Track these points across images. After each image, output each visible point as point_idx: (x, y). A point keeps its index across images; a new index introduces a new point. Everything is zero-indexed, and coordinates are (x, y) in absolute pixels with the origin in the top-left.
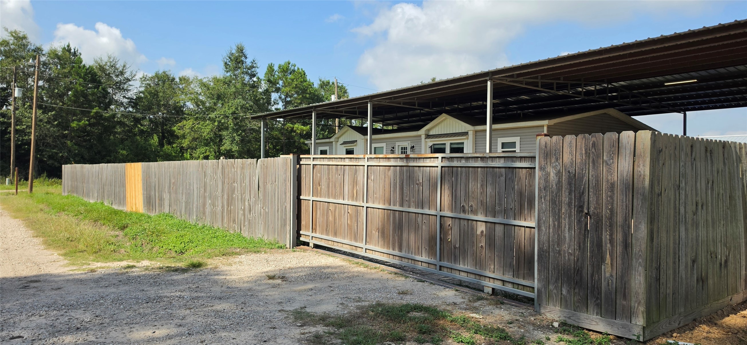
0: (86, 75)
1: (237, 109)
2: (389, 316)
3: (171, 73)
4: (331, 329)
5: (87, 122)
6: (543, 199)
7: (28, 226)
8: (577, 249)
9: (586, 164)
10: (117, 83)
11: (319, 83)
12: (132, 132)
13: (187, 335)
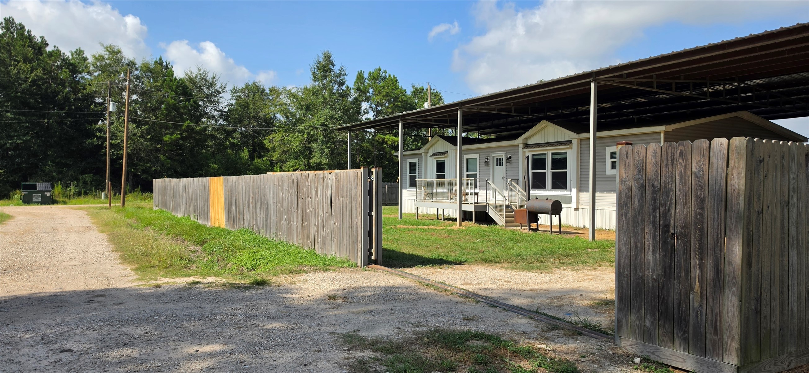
0: (177, 88)
1: (326, 120)
2: (445, 344)
3: (261, 83)
4: (378, 355)
5: (179, 136)
6: (624, 217)
7: (110, 241)
8: (662, 275)
9: (672, 176)
10: (208, 95)
11: (412, 90)
12: (223, 145)
13: (229, 355)
